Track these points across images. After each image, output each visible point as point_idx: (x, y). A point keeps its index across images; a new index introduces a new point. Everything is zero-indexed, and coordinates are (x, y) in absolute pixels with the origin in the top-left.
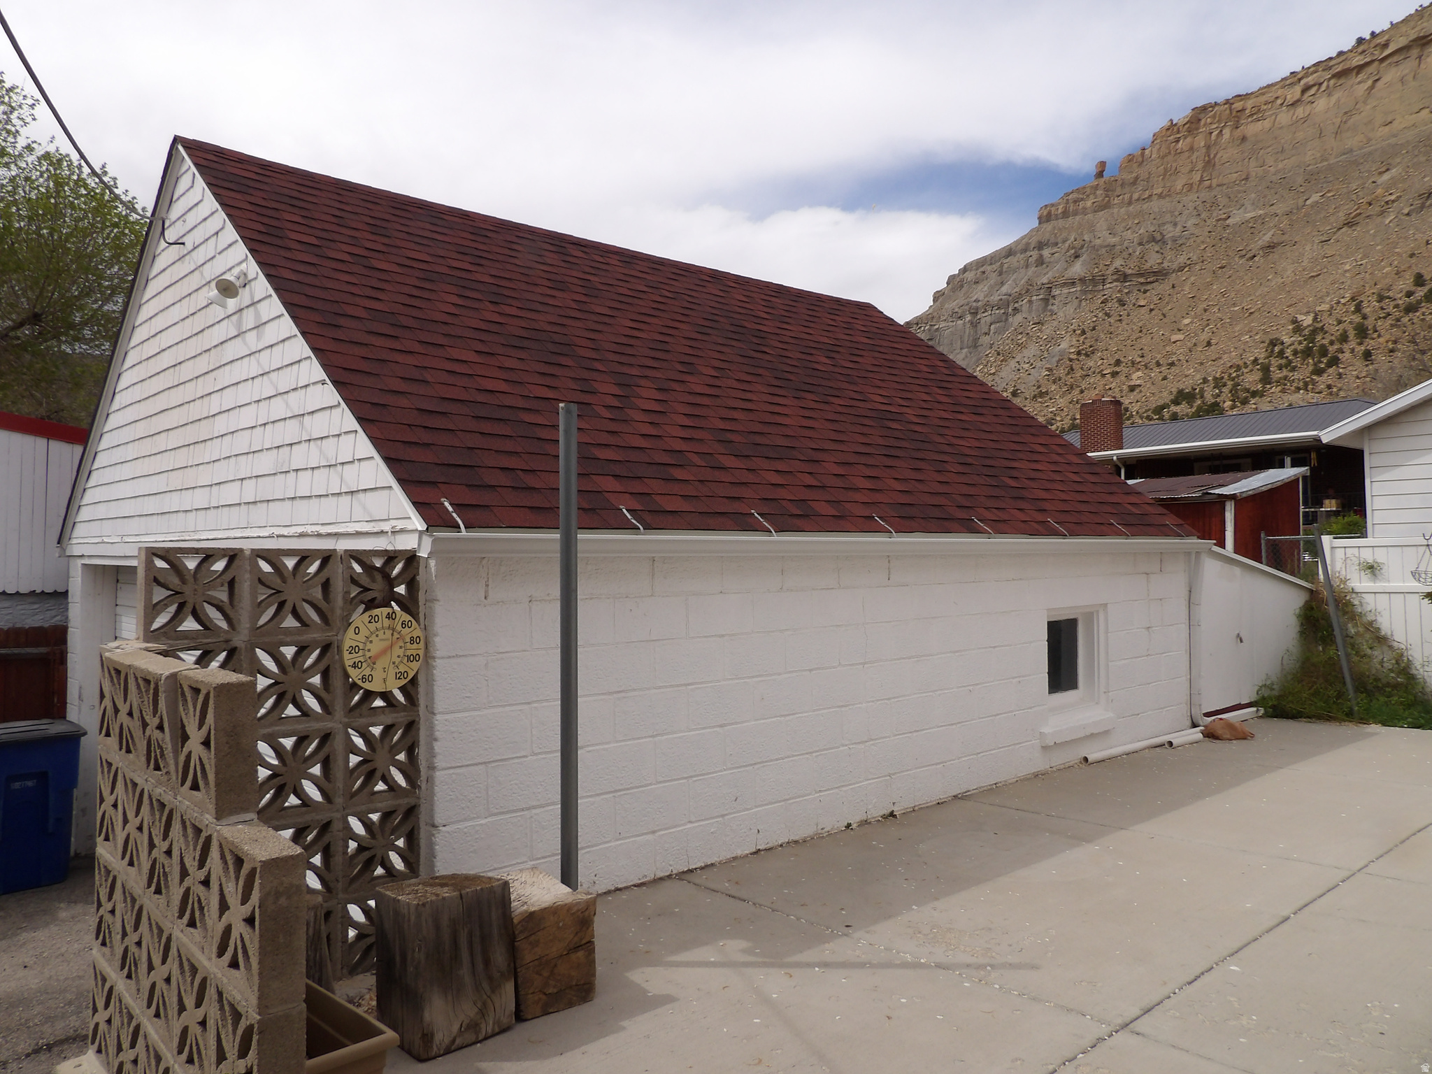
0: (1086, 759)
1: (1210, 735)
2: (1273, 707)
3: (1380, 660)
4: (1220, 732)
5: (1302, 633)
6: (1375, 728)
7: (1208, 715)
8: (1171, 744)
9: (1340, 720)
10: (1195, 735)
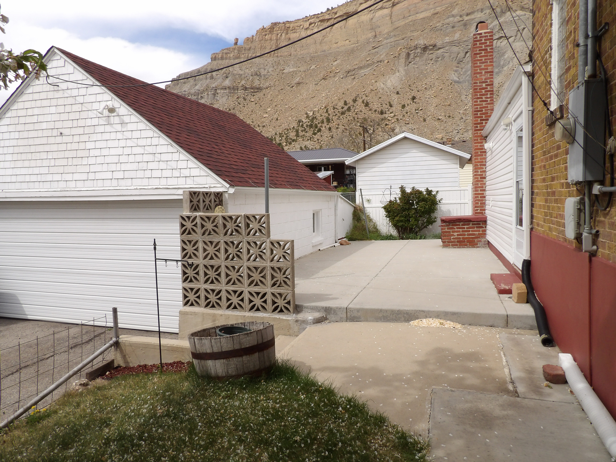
0: (320, 250)
1: (341, 244)
2: (350, 238)
3: (370, 226)
4: (343, 243)
5: (353, 219)
6: (373, 241)
7: (339, 240)
8: (334, 246)
9: (366, 240)
10: (337, 244)
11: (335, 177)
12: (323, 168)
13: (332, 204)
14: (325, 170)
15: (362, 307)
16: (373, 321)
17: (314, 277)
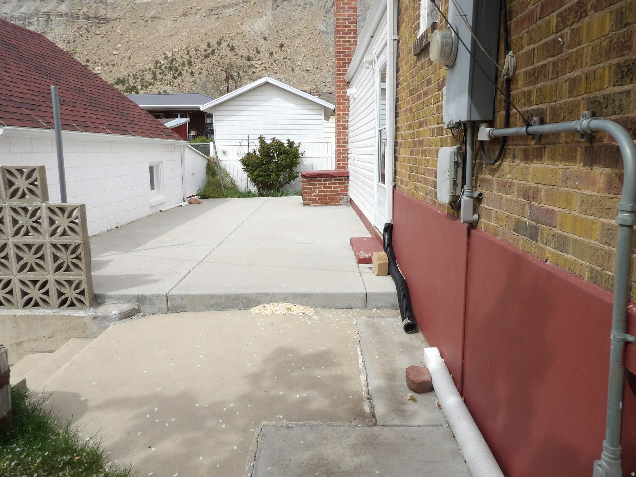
0: (161, 211)
1: (190, 203)
2: (202, 196)
3: (227, 181)
4: (193, 202)
5: (207, 173)
6: (230, 198)
7: (188, 198)
8: (181, 206)
9: (221, 197)
10: (186, 203)
11: (192, 125)
12: (179, 115)
13: (177, 156)
14: (181, 117)
15: (189, 293)
16: (203, 311)
17: (140, 248)
